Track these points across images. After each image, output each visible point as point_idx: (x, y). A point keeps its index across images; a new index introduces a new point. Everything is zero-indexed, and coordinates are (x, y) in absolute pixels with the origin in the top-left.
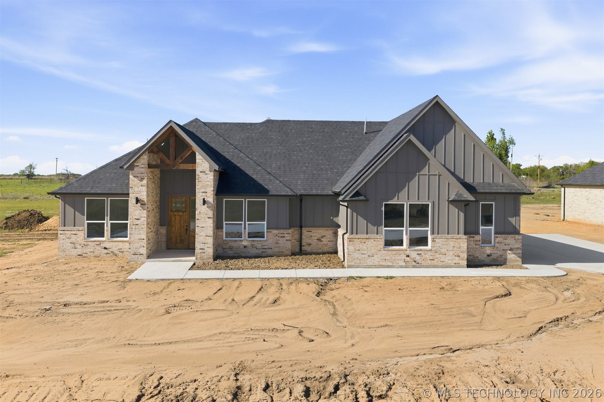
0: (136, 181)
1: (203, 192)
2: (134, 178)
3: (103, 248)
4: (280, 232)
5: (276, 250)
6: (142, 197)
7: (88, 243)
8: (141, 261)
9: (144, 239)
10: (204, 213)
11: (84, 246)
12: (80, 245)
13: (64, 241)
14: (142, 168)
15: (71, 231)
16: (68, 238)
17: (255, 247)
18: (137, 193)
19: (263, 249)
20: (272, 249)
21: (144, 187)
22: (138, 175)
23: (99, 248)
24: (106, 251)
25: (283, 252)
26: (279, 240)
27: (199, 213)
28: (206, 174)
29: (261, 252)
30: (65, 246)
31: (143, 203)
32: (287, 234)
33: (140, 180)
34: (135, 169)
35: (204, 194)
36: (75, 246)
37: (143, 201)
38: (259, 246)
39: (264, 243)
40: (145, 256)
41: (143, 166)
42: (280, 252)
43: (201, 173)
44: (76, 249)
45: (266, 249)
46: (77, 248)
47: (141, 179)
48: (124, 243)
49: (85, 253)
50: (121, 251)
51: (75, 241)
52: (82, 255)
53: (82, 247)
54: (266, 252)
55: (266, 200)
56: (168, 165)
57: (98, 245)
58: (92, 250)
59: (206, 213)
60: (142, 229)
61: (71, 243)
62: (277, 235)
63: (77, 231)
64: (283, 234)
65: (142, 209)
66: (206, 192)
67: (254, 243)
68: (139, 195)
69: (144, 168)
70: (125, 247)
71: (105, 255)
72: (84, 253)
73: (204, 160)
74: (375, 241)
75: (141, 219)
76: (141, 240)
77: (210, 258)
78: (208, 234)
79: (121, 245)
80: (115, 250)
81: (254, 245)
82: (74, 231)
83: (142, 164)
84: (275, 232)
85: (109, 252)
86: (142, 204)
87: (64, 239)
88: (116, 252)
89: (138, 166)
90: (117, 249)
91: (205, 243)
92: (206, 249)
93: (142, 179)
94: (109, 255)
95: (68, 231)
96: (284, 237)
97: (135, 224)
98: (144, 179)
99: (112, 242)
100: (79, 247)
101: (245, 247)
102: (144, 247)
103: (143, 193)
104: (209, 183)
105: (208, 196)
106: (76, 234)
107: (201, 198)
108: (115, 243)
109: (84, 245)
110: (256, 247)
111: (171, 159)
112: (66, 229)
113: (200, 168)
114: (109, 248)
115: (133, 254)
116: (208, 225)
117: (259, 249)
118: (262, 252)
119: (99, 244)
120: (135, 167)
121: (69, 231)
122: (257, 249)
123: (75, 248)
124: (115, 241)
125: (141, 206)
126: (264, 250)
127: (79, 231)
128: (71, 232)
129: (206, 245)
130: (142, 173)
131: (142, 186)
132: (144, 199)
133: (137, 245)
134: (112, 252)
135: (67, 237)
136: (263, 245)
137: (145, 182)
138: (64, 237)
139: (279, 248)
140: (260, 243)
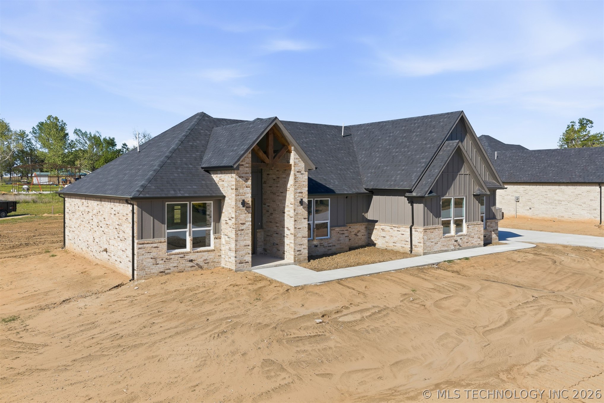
0: (241, 182)
1: (300, 193)
2: (239, 178)
3: (188, 261)
4: (341, 230)
5: (338, 246)
6: (247, 199)
7: (171, 257)
8: (246, 270)
9: (249, 246)
10: (300, 213)
11: (166, 260)
12: (162, 260)
13: (144, 256)
14: (247, 167)
15: (152, 243)
16: (148, 253)
17: (322, 246)
18: (242, 195)
19: (328, 246)
20: (335, 246)
21: (249, 188)
22: (243, 175)
23: (184, 262)
24: (191, 264)
25: (343, 248)
26: (340, 237)
27: (297, 214)
28: (302, 174)
29: (327, 250)
30: (144, 263)
31: (248, 206)
32: (346, 230)
33: (245, 181)
34: (240, 169)
35: (300, 195)
36: (157, 262)
37: (248, 203)
38: (326, 244)
39: (330, 241)
40: (250, 263)
41: (247, 165)
42: (341, 248)
43: (298, 173)
44: (158, 265)
45: (331, 246)
46: (158, 264)
47: (246, 179)
48: (209, 253)
49: (168, 269)
50: (206, 262)
51: (156, 256)
52: (164, 272)
53: (165, 261)
54: (330, 250)
55: (329, 199)
56: (267, 164)
57: (182, 257)
58: (175, 265)
59: (302, 214)
60: (247, 234)
61: (151, 258)
62: (339, 232)
63: (158, 243)
64: (343, 231)
65: (247, 213)
66: (302, 193)
67: (322, 242)
68: (244, 197)
69: (249, 167)
70: (210, 257)
71: (189, 269)
72: (166, 269)
73: (300, 160)
74: (438, 230)
75: (246, 223)
76: (246, 247)
77: (306, 259)
78: (304, 235)
79: (206, 255)
80: (200, 261)
81: (322, 244)
82: (155, 243)
83: (247, 163)
84: (337, 229)
85: (194, 265)
86: (247, 207)
87: (143, 255)
88: (202, 264)
89: (243, 165)
90: (202, 260)
91: (301, 245)
92: (302, 250)
93: (246, 180)
94: (194, 268)
95: (148, 244)
96: (344, 234)
97: (240, 229)
98: (248, 179)
99: (197, 252)
100: (161, 262)
101: (316, 246)
102: (249, 254)
103: (248, 195)
104: (304, 183)
105: (303, 196)
106: (158, 247)
107: (297, 199)
108: (200, 253)
109: (167, 259)
110: (324, 245)
111: (270, 157)
112: (146, 242)
113: (297, 168)
114: (194, 260)
115: (239, 263)
116: (304, 226)
117: (326, 247)
118: (328, 250)
119: (183, 256)
120: (240, 166)
121: (149, 243)
122: (324, 247)
123: (157, 264)
124: (200, 252)
125: (246, 209)
126: (330, 248)
127: (161, 242)
128: (152, 245)
130: (246, 173)
131: (247, 187)
132: (249, 201)
133: (242, 252)
134: (197, 264)
135: (147, 251)
136: (329, 243)
137: (249, 183)
138: (143, 252)
139: (341, 245)
140: (326, 241)
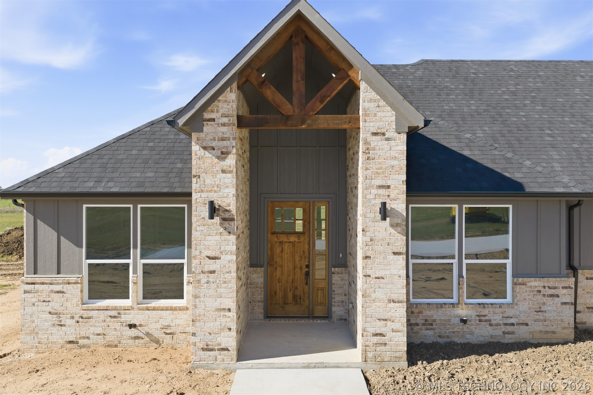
0: (209, 161)
1: (380, 187)
2: (202, 150)
3: (126, 325)
4: (546, 285)
5: (538, 327)
6: (225, 200)
7: (92, 313)
8: (222, 366)
9: (229, 310)
10: (383, 240)
11: (81, 320)
12: (73, 318)
13: (35, 308)
14: (224, 125)
15: (51, 284)
16: (44, 301)
17: (486, 321)
18: (211, 191)
19: (506, 324)
20: (527, 325)
21: (229, 175)
22: (214, 144)
23: (117, 326)
24: (133, 332)
25: (554, 332)
26: (544, 304)
27: (371, 240)
28: (388, 139)
29: (500, 333)
30: (36, 321)
31: (227, 215)
32: (563, 288)
33: (218, 158)
34: (205, 129)
35: (382, 191)
36: (61, 321)
37: (226, 210)
38: (497, 318)
39: (510, 312)
40: (234, 353)
41: (225, 120)
42: (547, 332)
43: (374, 138)
44: (63, 328)
45: (513, 324)
46: (64, 325)
47: (222, 153)
48: (174, 312)
49: (84, 338)
50: (168, 331)
51: (60, 309)
52: (77, 343)
53: (78, 322)
54: (513, 333)
55: (510, 206)
56: (288, 118)
57: (115, 317)
58: (99, 330)
59: (388, 240)
60: (225, 282)
61: (50, 313)
62: (539, 291)
63: (64, 283)
64: (555, 288)
65: (226, 233)
66: (389, 187)
67: (485, 312)
68: (215, 195)
69: (228, 125)
70: (178, 322)
71: (131, 342)
72: (81, 338)
73: (382, 103)
75: (223, 257)
76: (222, 313)
77: (400, 358)
78: (394, 297)
79: (167, 318)
80: (154, 329)
81: (484, 316)
82: (58, 284)
83: (224, 116)
84: (535, 283)
85: (141, 335)
86: (224, 219)
87: (34, 305)
88: (158, 334)
89: (214, 120)
90: (159, 326)
91: (386, 320)
92: (390, 334)
93: (224, 155)
94: (141, 341)
95: (43, 284)
96: (558, 296)
97: (206, 269)
98: (228, 153)
99: (148, 309)
100: (69, 322)
101: (464, 321)
102: (230, 329)
103: (227, 191)
104: (395, 163)
105: (392, 196)
106: (63, 292)
107: (373, 202)
108: (154, 312)
109: (82, 318)
110: (490, 321)
111: (295, 100)
112: (38, 280)
113: (372, 124)
114: (141, 325)
115: (203, 349)
116: (394, 272)
117: (497, 325)
118: (504, 333)
119: (116, 315)
120: (205, 123)
121: (46, 283)
122: (491, 325)
123: (61, 325)
124: (154, 309)
125: (221, 224)
126: (510, 329)
127: (69, 283)
128: (52, 287)
129: (389, 323)
130: (223, 139)
131: (223, 171)
132: (229, 205)
133: (211, 324)
134: (148, 334)
135: (42, 299)
136: (506, 315)
137: (231, 161)
138: (34, 300)
139: (546, 323)
140: (498, 310)
